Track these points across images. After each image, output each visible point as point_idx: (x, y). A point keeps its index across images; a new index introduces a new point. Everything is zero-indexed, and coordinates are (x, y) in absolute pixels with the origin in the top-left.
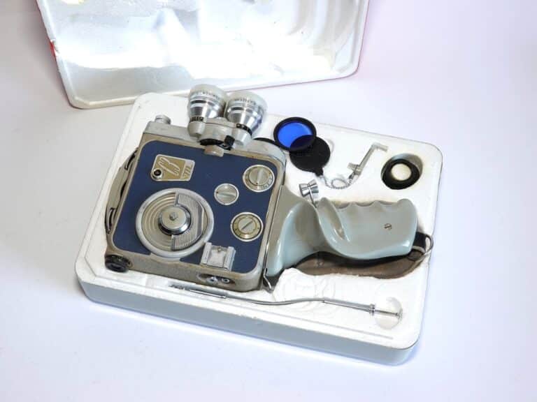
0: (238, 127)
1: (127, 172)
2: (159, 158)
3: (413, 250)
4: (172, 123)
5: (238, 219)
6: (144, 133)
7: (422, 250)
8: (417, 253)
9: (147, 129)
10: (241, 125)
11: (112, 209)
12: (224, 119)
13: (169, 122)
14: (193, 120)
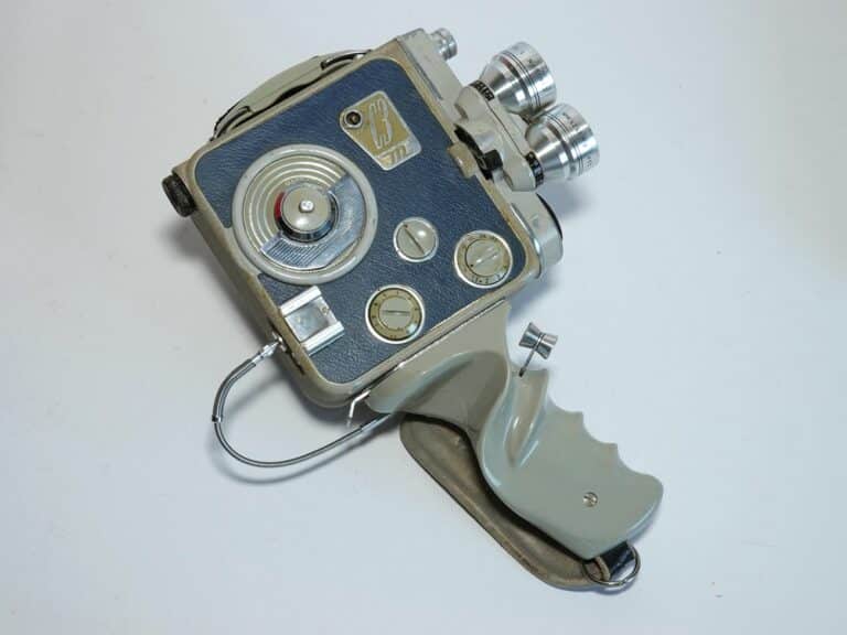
0: (527, 158)
1: (320, 72)
2: (377, 97)
3: (593, 561)
4: (449, 62)
5: (394, 292)
6: (395, 40)
7: (607, 574)
8: (597, 569)
9: (406, 36)
10: (535, 158)
11: (248, 108)
12: (523, 126)
13: (450, 53)
14: (478, 85)
